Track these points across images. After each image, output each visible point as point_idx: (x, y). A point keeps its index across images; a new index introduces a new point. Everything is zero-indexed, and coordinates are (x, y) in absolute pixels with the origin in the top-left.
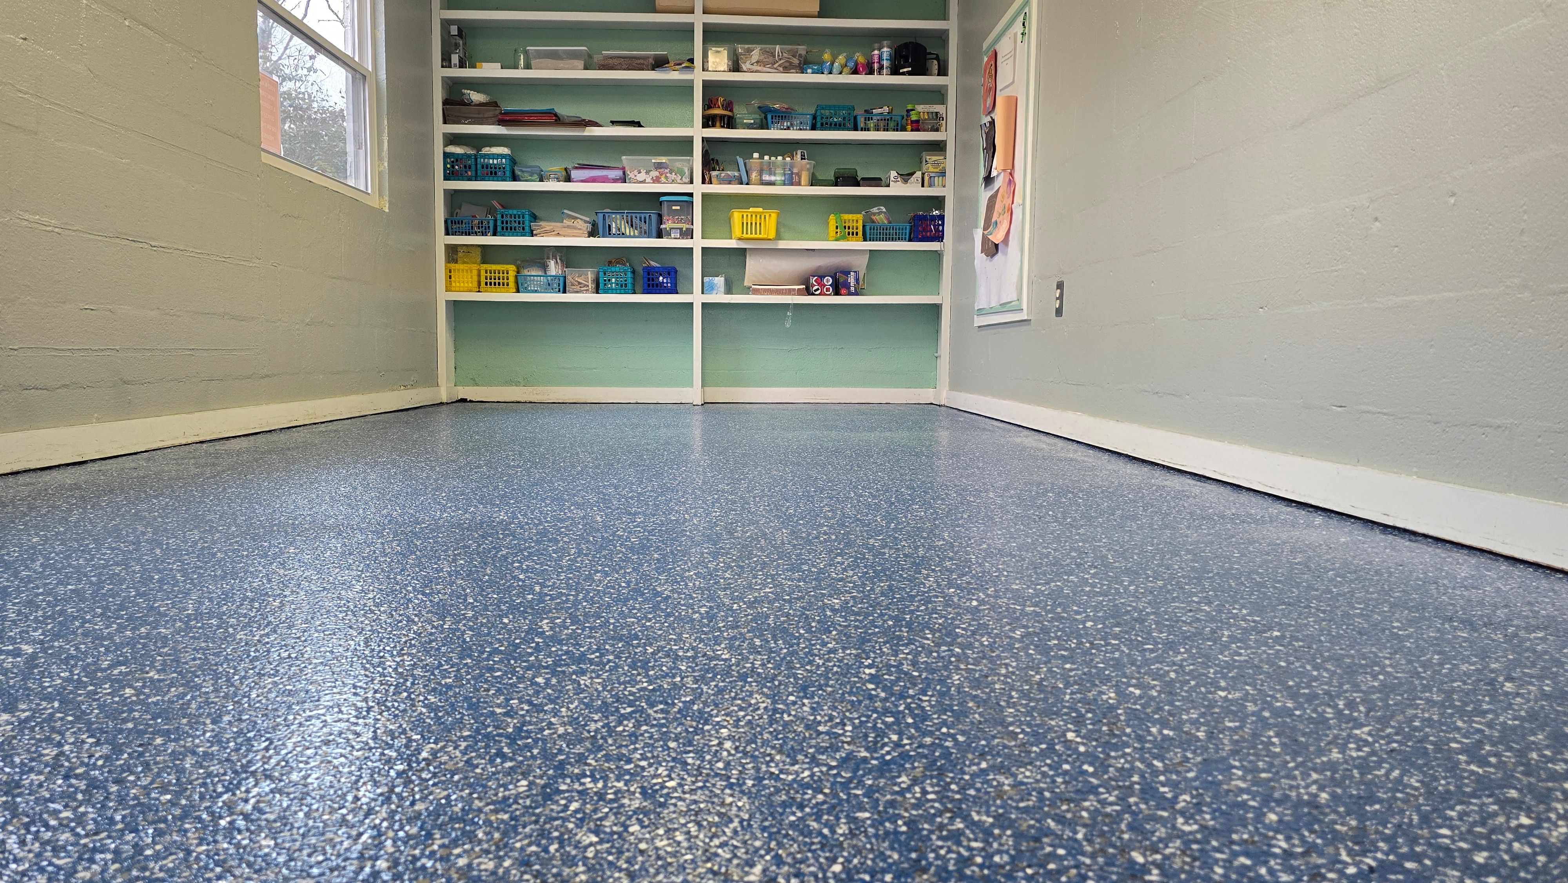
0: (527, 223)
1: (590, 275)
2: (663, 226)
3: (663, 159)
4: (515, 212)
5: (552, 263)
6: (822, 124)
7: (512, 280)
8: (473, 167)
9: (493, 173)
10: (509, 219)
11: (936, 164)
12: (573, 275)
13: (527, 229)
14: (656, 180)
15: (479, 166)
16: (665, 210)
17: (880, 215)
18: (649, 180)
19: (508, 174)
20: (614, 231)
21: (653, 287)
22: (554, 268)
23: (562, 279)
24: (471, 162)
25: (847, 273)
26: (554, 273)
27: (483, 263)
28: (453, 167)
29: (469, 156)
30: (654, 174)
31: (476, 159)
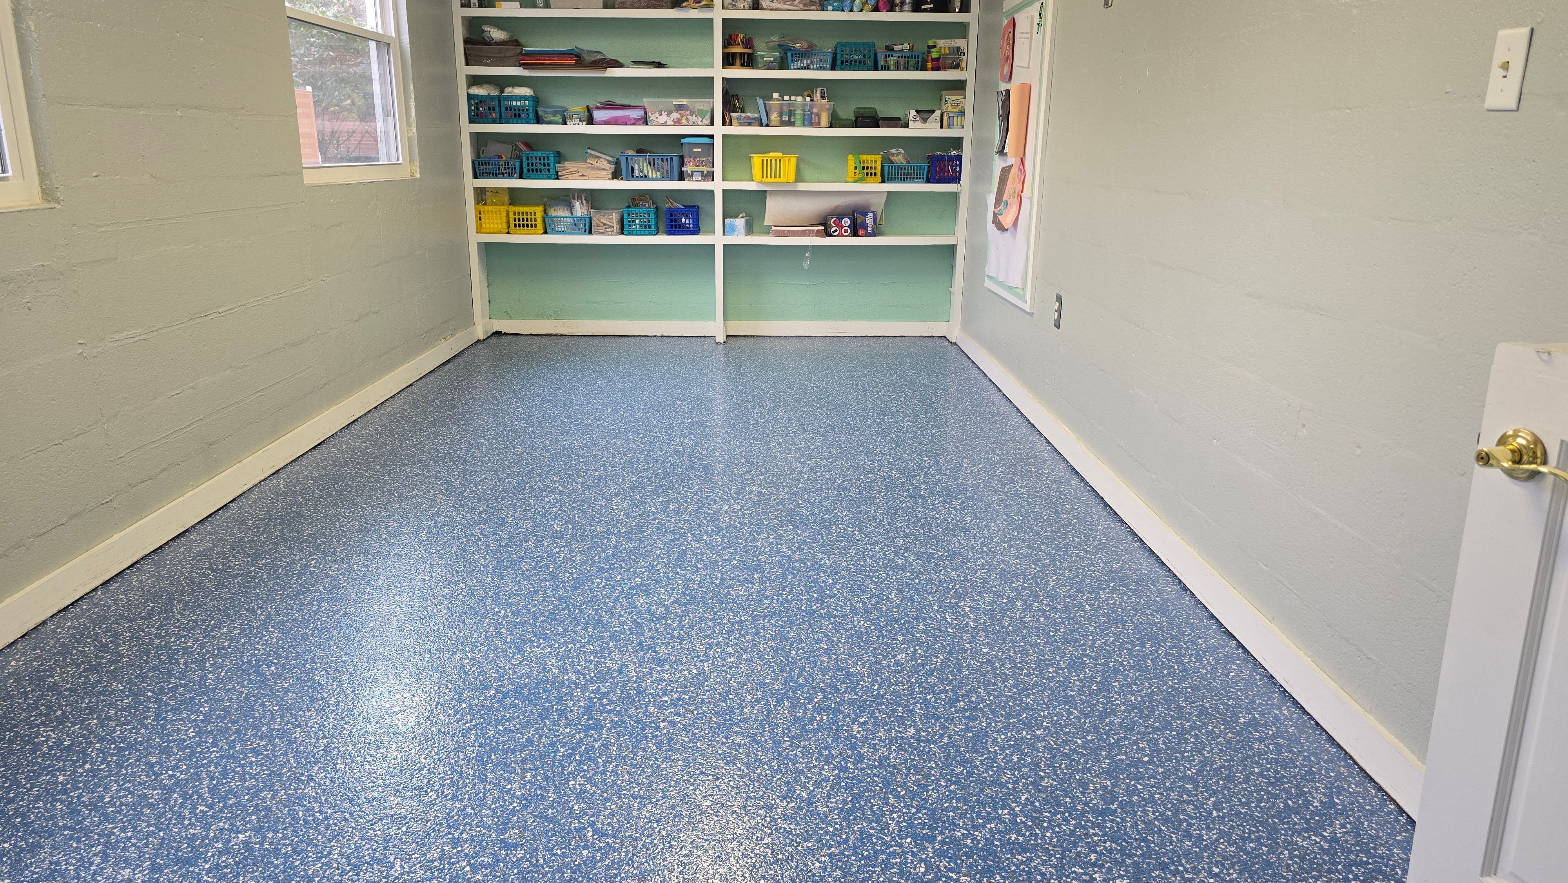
0: (552, 165)
1: (615, 216)
2: (683, 169)
3: (684, 101)
4: (540, 154)
5: (577, 204)
6: (842, 63)
7: (539, 222)
8: (497, 109)
9: (516, 116)
10: (534, 161)
11: (955, 103)
12: (598, 218)
13: (552, 171)
14: (677, 122)
15: (503, 109)
16: (686, 151)
17: (899, 157)
18: (670, 122)
19: (532, 116)
20: (637, 173)
21: (675, 228)
22: (580, 209)
23: (588, 220)
24: (495, 103)
25: (865, 214)
26: (579, 214)
27: (510, 204)
28: (477, 108)
29: (492, 98)
30: (675, 116)
31: (500, 101)
